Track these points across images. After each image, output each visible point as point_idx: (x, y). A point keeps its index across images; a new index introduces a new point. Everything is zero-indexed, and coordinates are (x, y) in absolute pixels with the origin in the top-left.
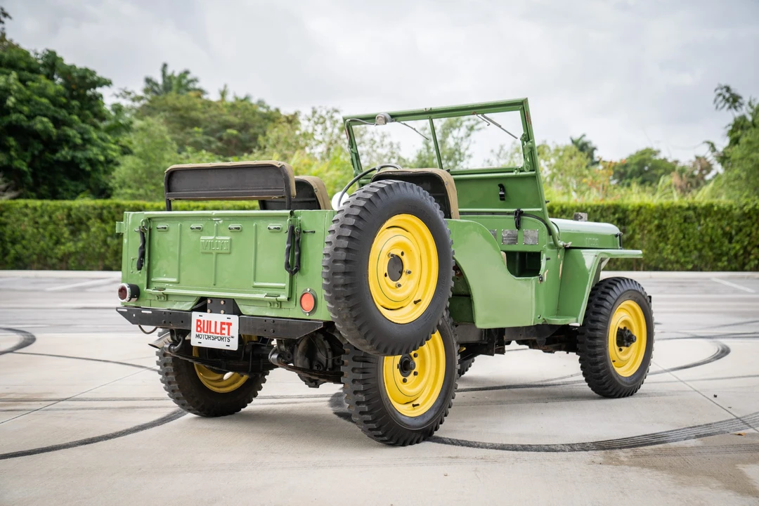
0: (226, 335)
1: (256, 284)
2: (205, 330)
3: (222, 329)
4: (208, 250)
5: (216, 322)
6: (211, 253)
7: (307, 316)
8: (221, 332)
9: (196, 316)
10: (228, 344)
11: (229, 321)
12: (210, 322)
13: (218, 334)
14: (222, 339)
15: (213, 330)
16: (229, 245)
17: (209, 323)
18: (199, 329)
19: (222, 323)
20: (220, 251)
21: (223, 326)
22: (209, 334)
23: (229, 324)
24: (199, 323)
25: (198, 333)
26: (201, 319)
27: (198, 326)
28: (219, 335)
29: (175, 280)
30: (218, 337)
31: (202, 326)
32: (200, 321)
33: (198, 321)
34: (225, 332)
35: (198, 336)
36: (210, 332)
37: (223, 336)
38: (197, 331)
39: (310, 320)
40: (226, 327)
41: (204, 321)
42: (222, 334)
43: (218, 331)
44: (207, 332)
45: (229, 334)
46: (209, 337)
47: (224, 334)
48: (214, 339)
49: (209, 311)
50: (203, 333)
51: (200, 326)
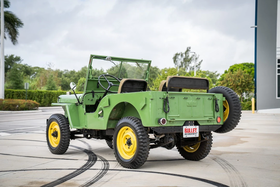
0: (195, 133)
2: (188, 132)
3: (194, 131)
5: (192, 129)
6: (191, 106)
8: (193, 131)
9: (184, 127)
10: (196, 135)
11: (195, 128)
14: (194, 134)
15: (191, 131)
16: (196, 104)
17: (189, 129)
18: (186, 132)
19: (194, 129)
20: (194, 106)
21: (194, 130)
22: (189, 133)
23: (196, 129)
24: (186, 130)
25: (185, 133)
26: (187, 128)
27: (185, 131)
28: (193, 133)
29: (178, 116)
31: (187, 131)
32: (186, 129)
33: (185, 129)
34: (195, 131)
35: (185, 134)
36: (190, 132)
38: (185, 132)
40: (195, 130)
41: (187, 129)
42: (193, 132)
43: (192, 131)
44: (189, 132)
45: (196, 132)
46: (189, 134)
48: (191, 134)
49: (189, 125)
50: (187, 133)
51: (186, 131)
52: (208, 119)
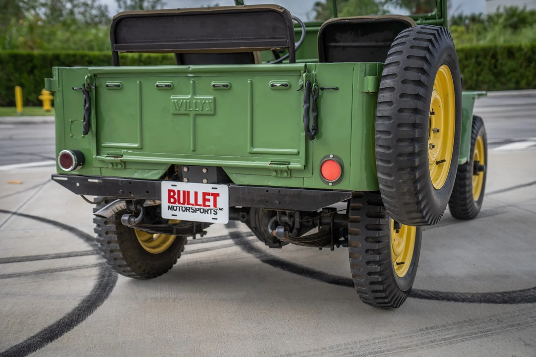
0: (212, 206)
1: (255, 150)
2: (182, 201)
3: (205, 200)
4: (182, 111)
5: (196, 193)
6: (187, 115)
7: (330, 186)
9: (166, 186)
10: (215, 216)
11: (215, 191)
12: (188, 192)
13: (200, 205)
14: (205, 211)
15: (192, 201)
16: (212, 105)
17: (187, 194)
18: (172, 200)
19: (205, 194)
20: (200, 112)
21: (207, 197)
22: (186, 206)
23: (216, 196)
24: (172, 194)
25: (170, 205)
26: (174, 188)
27: (170, 197)
28: (202, 207)
29: (136, 145)
30: (199, 210)
31: (176, 197)
32: (173, 191)
33: (170, 191)
34: (211, 203)
35: (169, 208)
36: (188, 204)
37: (207, 208)
38: (169, 202)
39: (332, 190)
40: (211, 198)
41: (179, 192)
42: (204, 205)
43: (200, 201)
44: (184, 203)
45: (215, 205)
46: (187, 210)
47: (209, 206)
48: (195, 211)
49: (185, 180)
50: (177, 205)
51: (173, 197)
52: (266, 164)
